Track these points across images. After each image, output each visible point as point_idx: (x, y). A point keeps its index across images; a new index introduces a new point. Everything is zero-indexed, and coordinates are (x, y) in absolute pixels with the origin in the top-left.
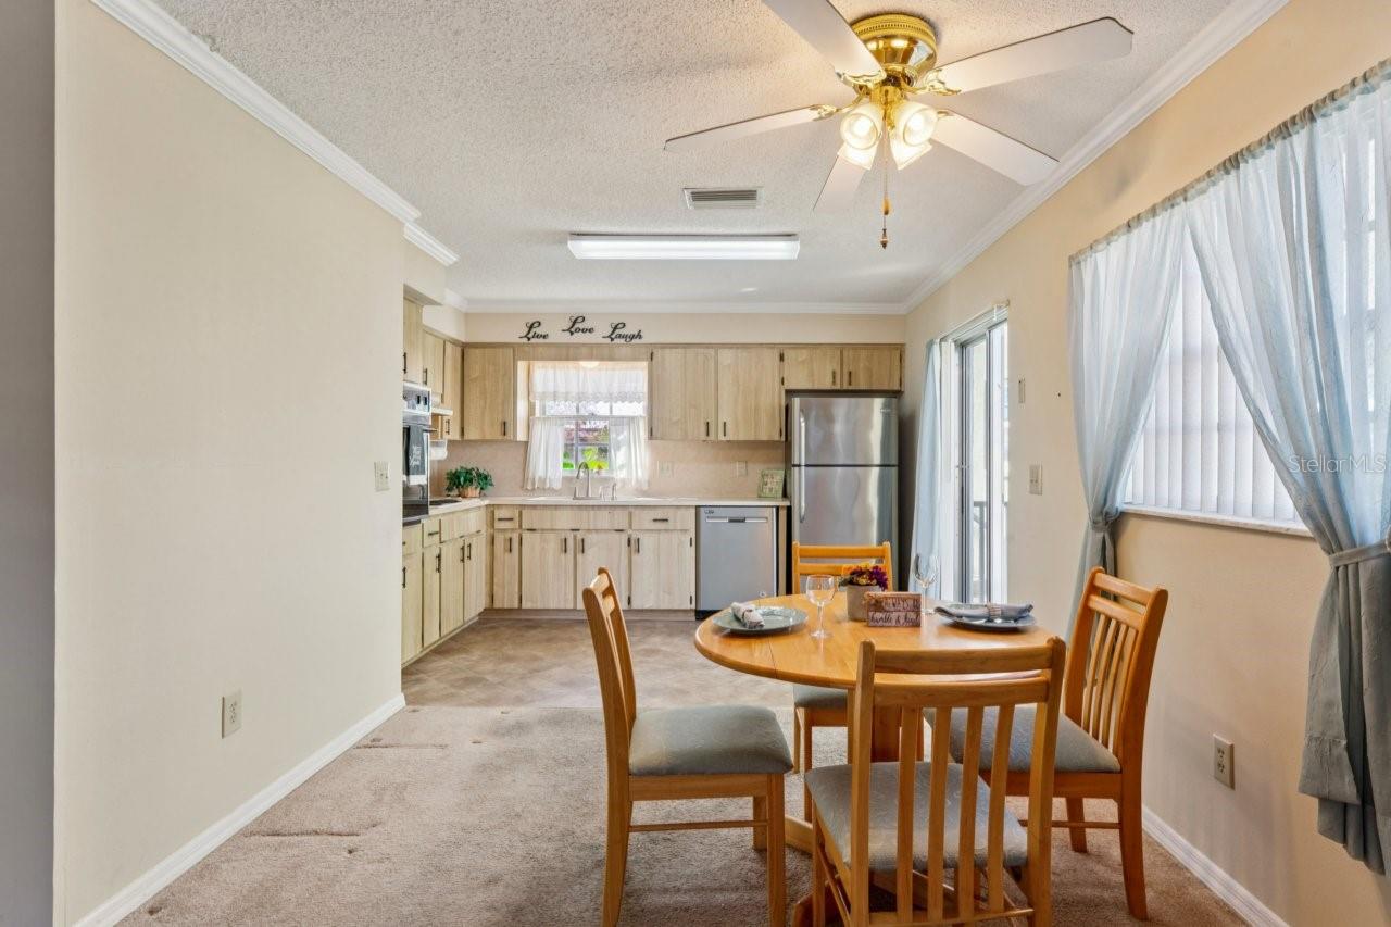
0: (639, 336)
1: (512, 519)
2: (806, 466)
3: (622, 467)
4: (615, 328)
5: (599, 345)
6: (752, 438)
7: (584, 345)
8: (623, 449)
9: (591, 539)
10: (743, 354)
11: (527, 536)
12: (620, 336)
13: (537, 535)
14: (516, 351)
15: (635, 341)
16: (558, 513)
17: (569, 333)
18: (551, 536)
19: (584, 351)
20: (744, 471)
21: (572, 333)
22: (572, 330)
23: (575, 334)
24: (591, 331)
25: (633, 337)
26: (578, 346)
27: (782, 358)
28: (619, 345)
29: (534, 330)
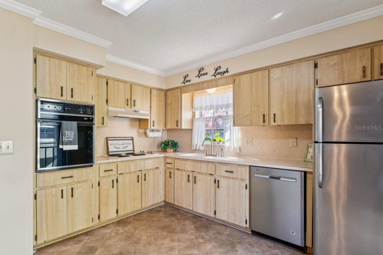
0: (227, 71)
1: (171, 164)
2: (323, 142)
3: (228, 141)
4: (216, 70)
5: (211, 81)
6: (294, 123)
7: (205, 82)
8: (228, 132)
9: (199, 177)
10: (286, 69)
11: (176, 171)
12: (219, 74)
13: (179, 172)
14: (182, 90)
15: (226, 75)
16: (187, 162)
17: (198, 77)
18: (184, 173)
19: (206, 85)
20: (295, 144)
21: (199, 77)
22: (199, 75)
23: (201, 77)
24: (206, 74)
25: (224, 72)
26: (203, 83)
27: (316, 66)
28: (220, 79)
29: (186, 79)
